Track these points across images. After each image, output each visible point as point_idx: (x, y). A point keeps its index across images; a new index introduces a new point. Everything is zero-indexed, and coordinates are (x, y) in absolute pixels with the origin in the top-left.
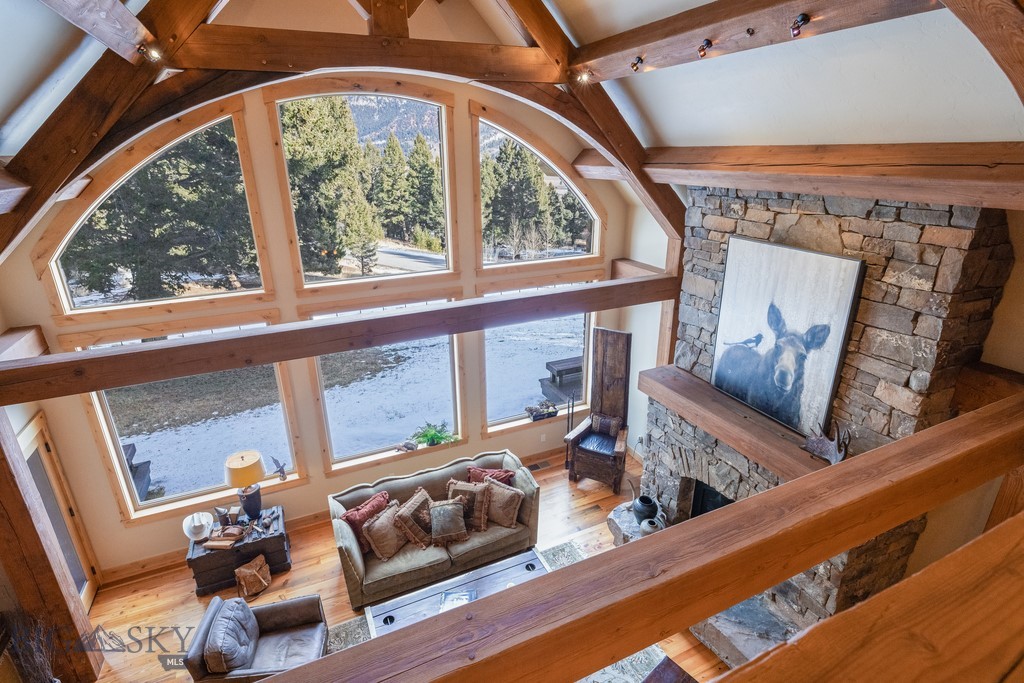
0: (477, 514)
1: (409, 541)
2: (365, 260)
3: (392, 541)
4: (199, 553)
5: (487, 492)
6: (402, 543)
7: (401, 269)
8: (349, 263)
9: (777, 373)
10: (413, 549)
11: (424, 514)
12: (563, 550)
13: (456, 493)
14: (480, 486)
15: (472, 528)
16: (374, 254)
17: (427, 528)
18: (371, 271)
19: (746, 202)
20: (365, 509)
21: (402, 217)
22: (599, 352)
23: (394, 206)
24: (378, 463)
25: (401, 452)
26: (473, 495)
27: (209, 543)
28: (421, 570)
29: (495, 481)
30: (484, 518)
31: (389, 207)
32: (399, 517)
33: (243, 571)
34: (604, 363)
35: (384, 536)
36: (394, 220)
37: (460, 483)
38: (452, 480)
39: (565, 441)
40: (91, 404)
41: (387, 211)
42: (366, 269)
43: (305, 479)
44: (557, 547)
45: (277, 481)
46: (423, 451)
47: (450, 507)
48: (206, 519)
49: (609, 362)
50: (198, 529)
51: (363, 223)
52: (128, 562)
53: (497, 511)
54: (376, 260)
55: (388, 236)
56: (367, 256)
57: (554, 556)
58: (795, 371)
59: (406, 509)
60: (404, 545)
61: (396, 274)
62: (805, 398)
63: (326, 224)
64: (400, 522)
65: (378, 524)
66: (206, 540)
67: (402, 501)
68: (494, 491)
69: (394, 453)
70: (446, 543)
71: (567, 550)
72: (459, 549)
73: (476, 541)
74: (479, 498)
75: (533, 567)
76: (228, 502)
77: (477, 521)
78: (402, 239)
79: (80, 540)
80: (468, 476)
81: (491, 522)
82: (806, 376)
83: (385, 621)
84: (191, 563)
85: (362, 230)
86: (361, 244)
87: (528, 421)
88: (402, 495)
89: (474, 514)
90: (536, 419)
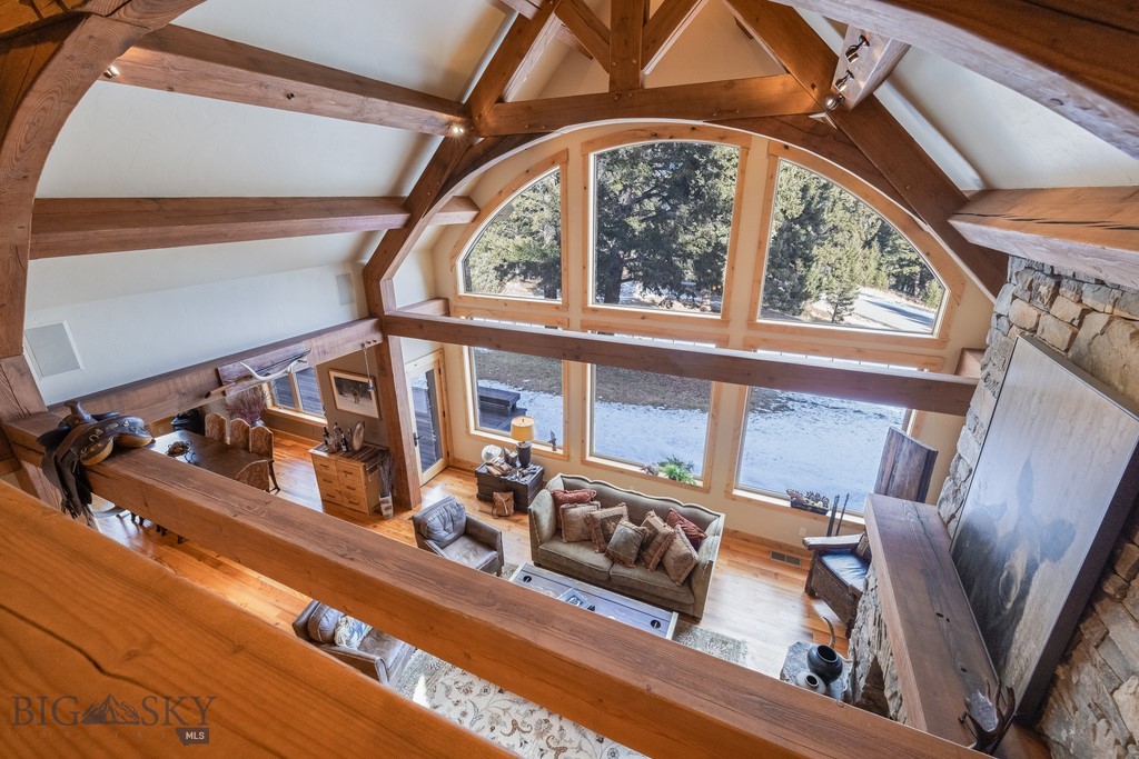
0: (651, 551)
1: (591, 540)
2: (839, 308)
3: (576, 530)
4: (483, 470)
5: (670, 538)
6: (585, 537)
7: (885, 325)
8: (820, 307)
9: (1005, 574)
10: (589, 547)
11: (611, 525)
12: (726, 643)
13: (648, 524)
14: (669, 529)
15: (639, 560)
16: (851, 304)
17: (607, 538)
18: (842, 319)
19: (1058, 285)
20: (571, 495)
21: (917, 269)
22: (889, 459)
23: (911, 254)
24: (622, 471)
25: (643, 472)
26: (656, 532)
27: (490, 468)
28: (581, 565)
29: (683, 534)
30: (656, 559)
31: (903, 256)
32: (591, 515)
33: (498, 496)
34: (892, 476)
35: (573, 523)
36: (906, 271)
37: (656, 518)
38: (652, 513)
39: (804, 542)
40: (462, 353)
41: (901, 260)
42: (837, 317)
43: (567, 457)
44: (723, 637)
45: (550, 449)
46: (662, 480)
47: (630, 531)
48: (496, 451)
49: (897, 478)
50: (489, 456)
51: (848, 269)
52: (466, 459)
53: (670, 562)
54: (852, 309)
55: (893, 287)
56: (843, 301)
57: (712, 640)
58: (1022, 582)
59: (600, 513)
60: (585, 540)
61: (874, 327)
62: (1020, 634)
63: (801, 264)
64: (590, 520)
65: (573, 511)
66: (491, 465)
67: (603, 506)
68: (675, 541)
69: (637, 469)
70: (614, 559)
71: (730, 646)
72: (620, 570)
73: (635, 574)
74: (659, 539)
75: (659, 625)
76: (511, 446)
77: (647, 558)
78: (911, 294)
79: (445, 433)
80: (665, 515)
81: (661, 566)
82: (1030, 598)
83: (525, 578)
84: (478, 474)
85: (845, 276)
86: (839, 290)
87: (788, 504)
88: (606, 500)
89: (647, 548)
90: (794, 505)
